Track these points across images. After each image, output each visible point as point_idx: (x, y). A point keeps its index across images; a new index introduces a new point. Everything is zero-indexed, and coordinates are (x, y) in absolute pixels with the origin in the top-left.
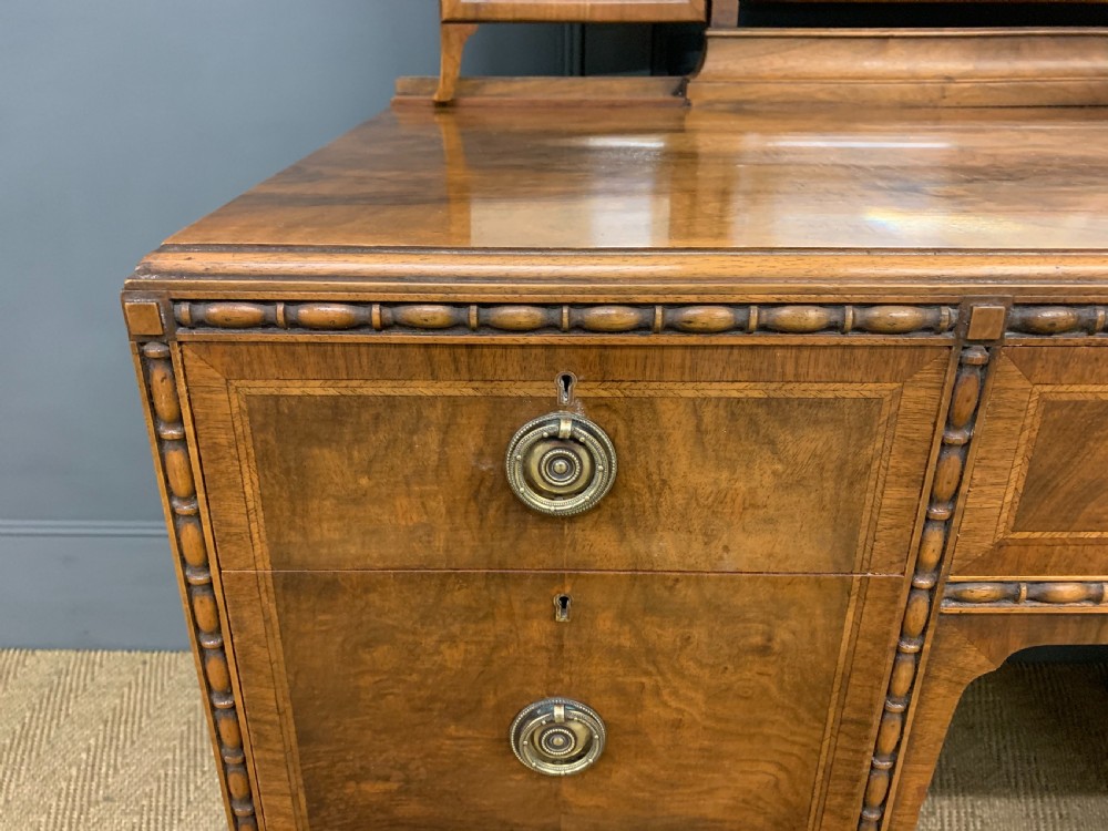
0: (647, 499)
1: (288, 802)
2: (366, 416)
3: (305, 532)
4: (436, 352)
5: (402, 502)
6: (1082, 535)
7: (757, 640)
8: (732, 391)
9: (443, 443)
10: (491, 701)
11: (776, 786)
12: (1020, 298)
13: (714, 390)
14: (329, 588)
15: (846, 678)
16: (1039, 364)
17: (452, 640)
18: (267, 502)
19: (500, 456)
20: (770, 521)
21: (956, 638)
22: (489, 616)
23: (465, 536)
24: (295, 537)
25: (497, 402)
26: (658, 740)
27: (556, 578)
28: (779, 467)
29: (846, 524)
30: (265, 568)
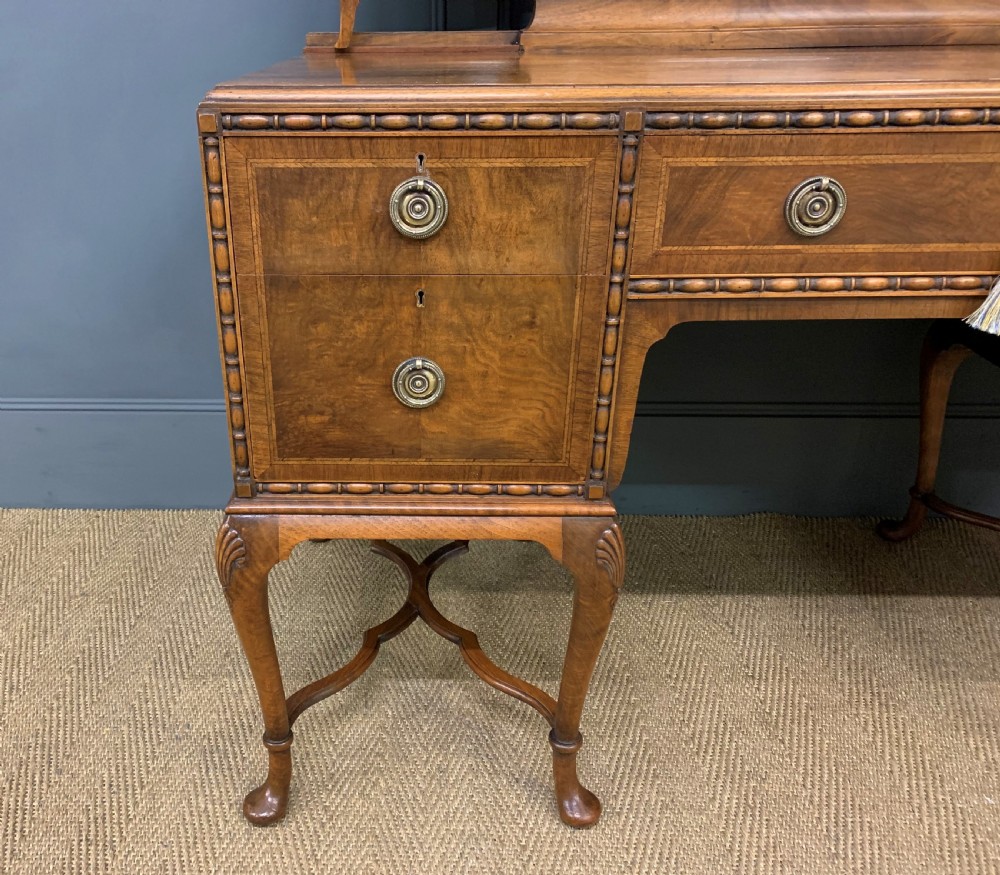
0: (465, 230)
1: (266, 430)
2: (317, 180)
3: (282, 251)
4: (353, 141)
5: (334, 232)
6: (700, 248)
7: (527, 317)
8: (507, 163)
9: (357, 196)
10: (381, 360)
11: (543, 417)
12: (650, 109)
13: (498, 163)
14: (295, 285)
15: (578, 343)
16: (664, 147)
17: (360, 319)
18: (263, 232)
19: (386, 204)
20: (530, 242)
21: (639, 317)
22: (381, 304)
23: (367, 253)
24: (277, 253)
25: (384, 170)
26: (475, 385)
27: (416, 279)
28: (534, 209)
29: (571, 241)
30: (260, 272)
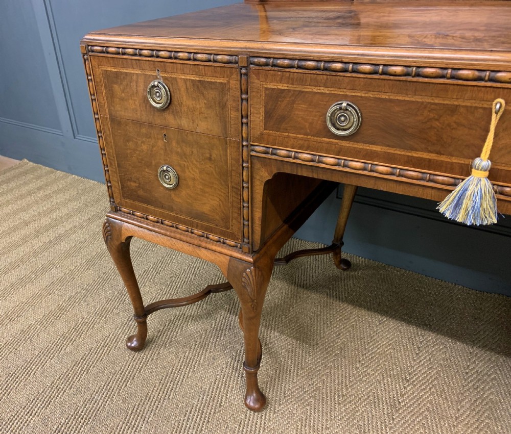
0: (178, 108)
2: (122, 77)
3: (114, 107)
4: (133, 61)
5: (130, 101)
6: (283, 133)
7: (208, 155)
8: (192, 77)
9: (137, 86)
10: (154, 163)
11: (220, 206)
12: (251, 54)
13: (188, 77)
14: (119, 123)
15: (231, 172)
16: (260, 75)
17: (144, 142)
18: (107, 98)
20: (206, 118)
21: (258, 165)
22: (150, 137)
23: (143, 113)
25: (145, 75)
26: (190, 183)
27: (162, 128)
28: (205, 101)
29: (224, 121)
30: (108, 116)
